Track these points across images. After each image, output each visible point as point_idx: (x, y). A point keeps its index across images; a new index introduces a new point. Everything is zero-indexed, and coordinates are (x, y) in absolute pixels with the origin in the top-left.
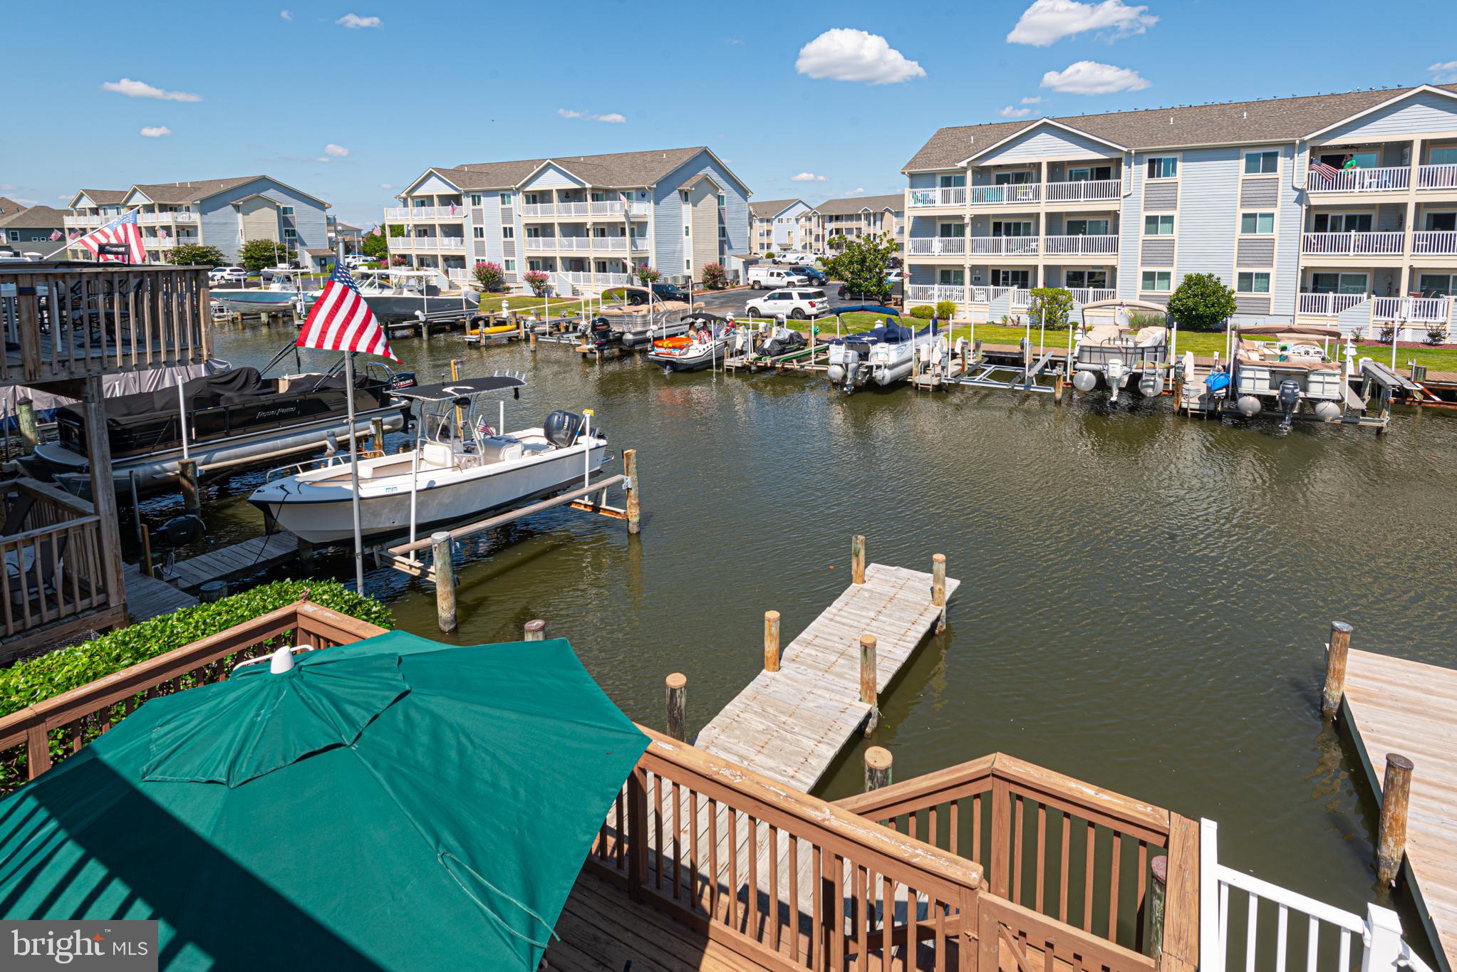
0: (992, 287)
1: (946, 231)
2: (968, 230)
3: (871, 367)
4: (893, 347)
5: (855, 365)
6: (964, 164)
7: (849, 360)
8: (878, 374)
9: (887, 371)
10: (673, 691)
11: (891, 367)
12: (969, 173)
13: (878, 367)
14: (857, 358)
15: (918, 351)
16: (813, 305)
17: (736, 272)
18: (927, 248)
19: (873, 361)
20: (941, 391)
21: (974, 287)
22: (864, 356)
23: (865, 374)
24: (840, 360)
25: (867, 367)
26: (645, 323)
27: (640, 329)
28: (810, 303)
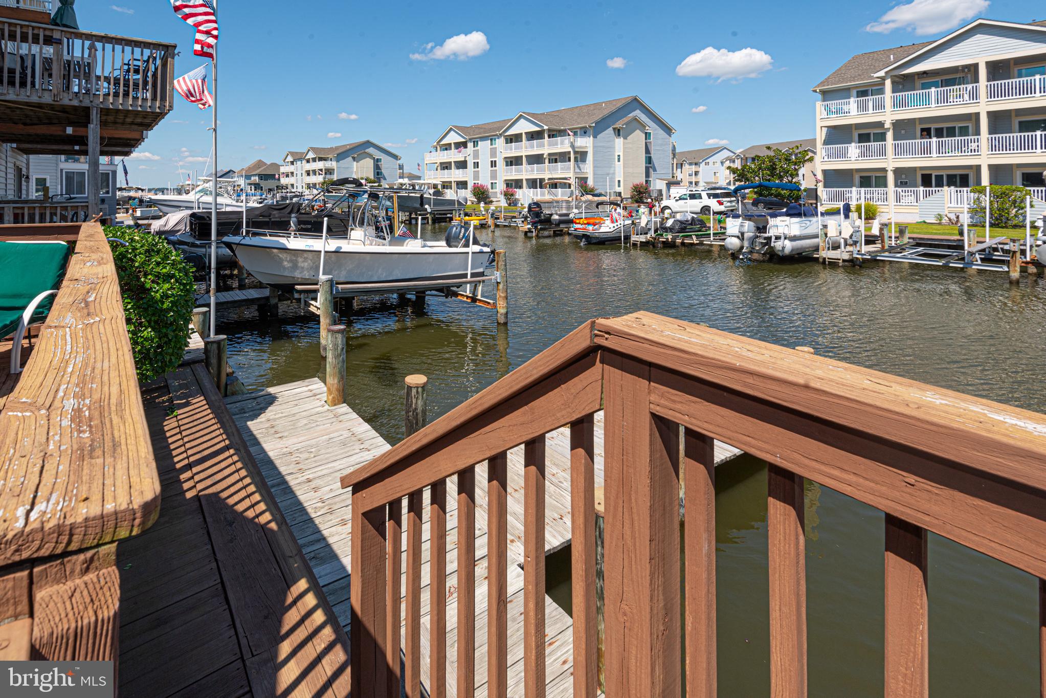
0: (922, 189)
1: (864, 138)
2: (890, 135)
3: (769, 238)
4: (795, 220)
5: (751, 234)
6: (882, 73)
7: (746, 229)
8: (778, 245)
9: (787, 242)
10: (410, 388)
11: (793, 239)
12: (888, 83)
13: (778, 238)
14: (753, 229)
15: (825, 226)
16: (720, 203)
17: (660, 191)
18: (843, 155)
19: (772, 232)
20: (854, 266)
21: (900, 190)
22: (762, 229)
23: (764, 245)
24: (737, 232)
25: (765, 238)
26: (569, 208)
27: (564, 211)
28: (719, 202)
